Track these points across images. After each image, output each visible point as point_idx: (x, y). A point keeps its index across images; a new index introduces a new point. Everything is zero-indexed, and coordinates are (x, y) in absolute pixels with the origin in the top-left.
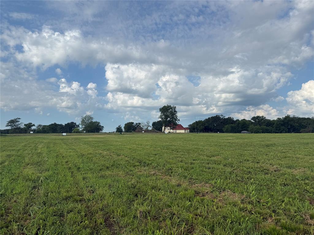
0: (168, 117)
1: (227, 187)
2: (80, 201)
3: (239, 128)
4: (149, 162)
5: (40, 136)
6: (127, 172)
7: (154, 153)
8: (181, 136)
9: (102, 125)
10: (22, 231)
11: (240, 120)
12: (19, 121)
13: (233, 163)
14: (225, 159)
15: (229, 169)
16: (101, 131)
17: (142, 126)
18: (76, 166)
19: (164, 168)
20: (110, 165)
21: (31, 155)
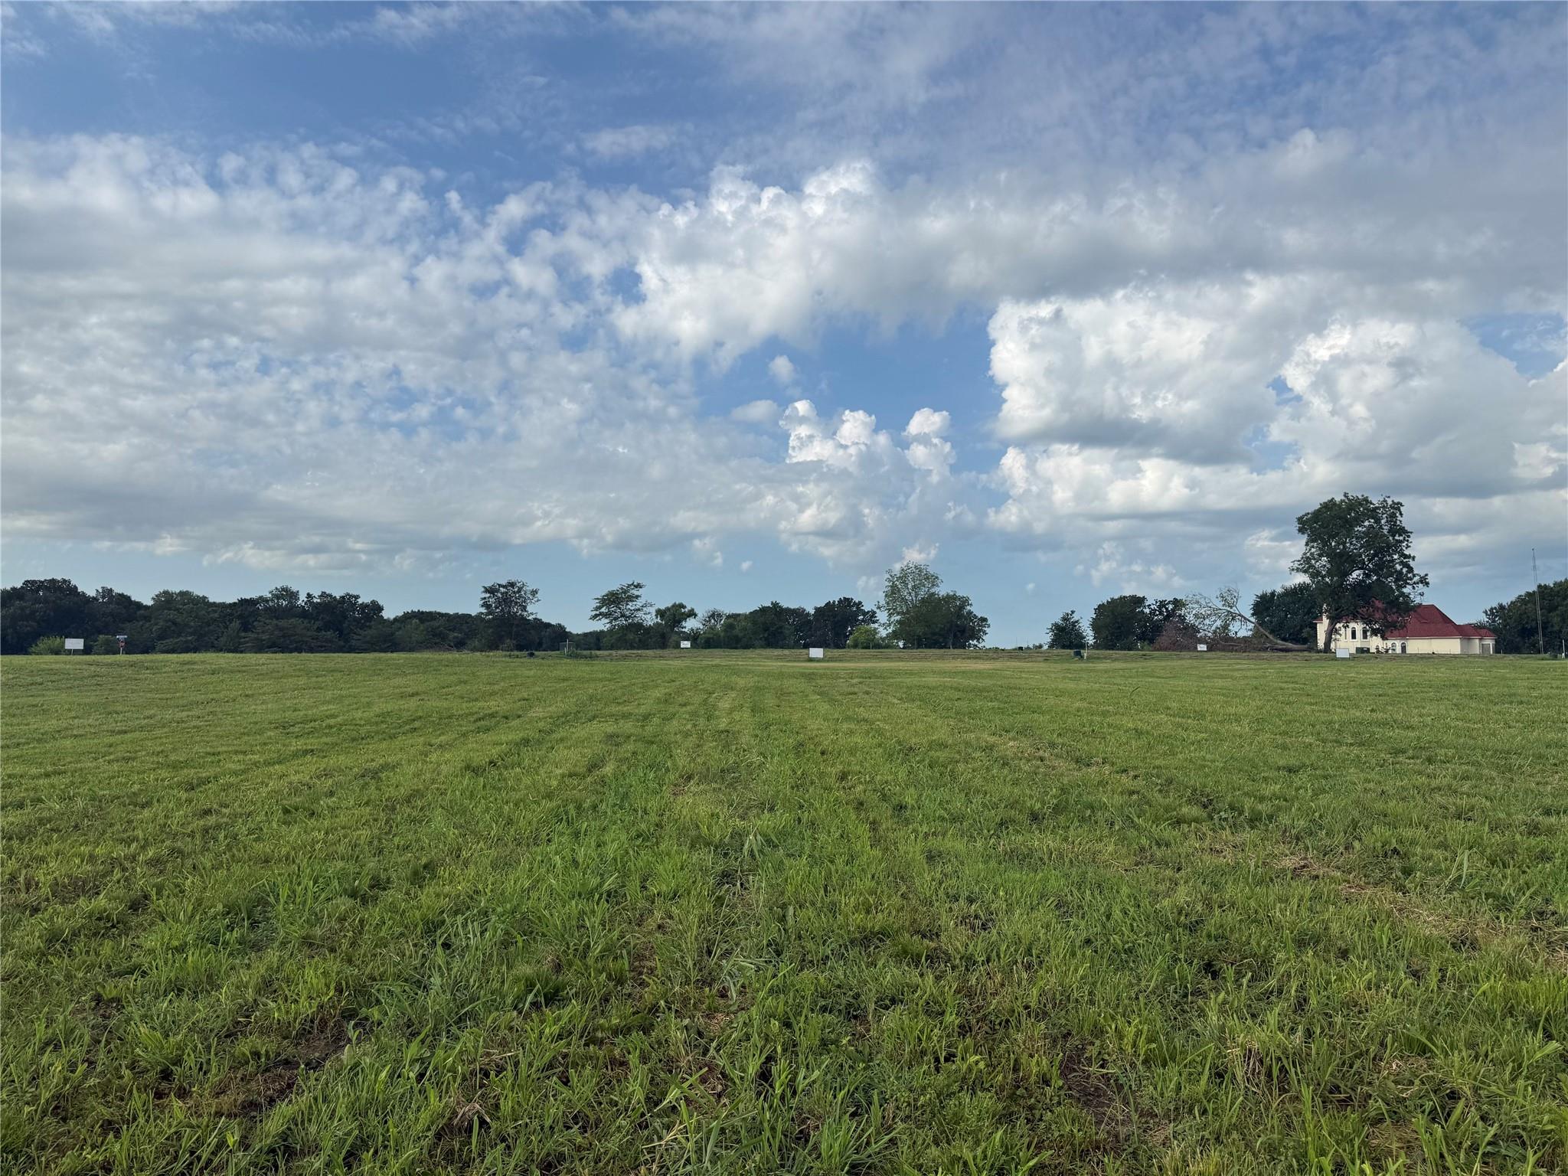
0: (1353, 562)
2: (931, 959)
4: (1260, 807)
5: (717, 661)
6: (1142, 849)
7: (1281, 763)
8: (1442, 673)
9: (979, 612)
10: (704, 1054)
12: (637, 597)
16: (975, 642)
17: (1196, 616)
18: (884, 795)
19: (1357, 844)
20: (1043, 803)
21: (693, 739)
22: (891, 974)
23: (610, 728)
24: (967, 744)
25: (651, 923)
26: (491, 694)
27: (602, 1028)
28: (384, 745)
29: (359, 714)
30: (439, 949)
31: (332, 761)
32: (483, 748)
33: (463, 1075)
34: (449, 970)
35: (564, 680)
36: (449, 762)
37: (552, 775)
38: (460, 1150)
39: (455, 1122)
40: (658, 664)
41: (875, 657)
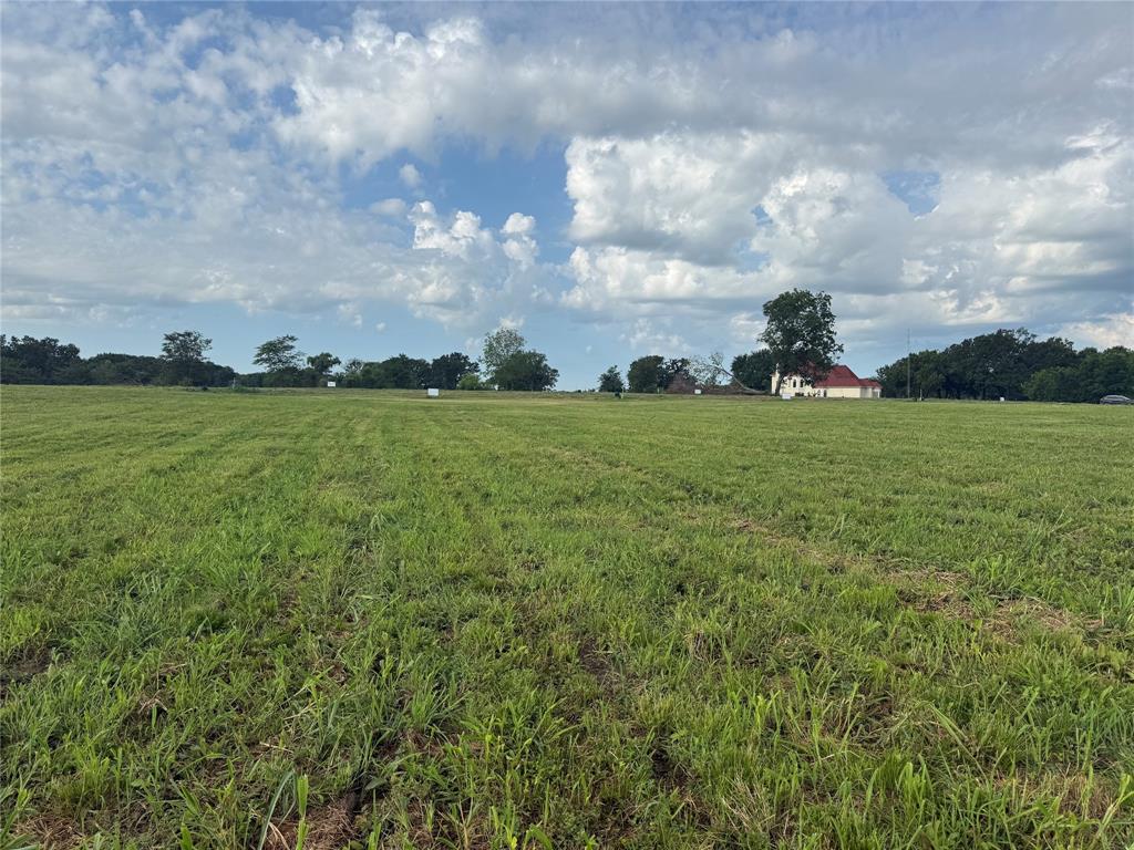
0: (798, 335)
1: (1028, 587)
2: (499, 589)
3: (1091, 383)
4: (722, 491)
6: (645, 518)
7: (740, 464)
9: (552, 366)
10: (332, 657)
11: (1100, 350)
12: (292, 347)
13: (1058, 509)
14: (1025, 492)
15: (1039, 529)
16: (549, 387)
17: (695, 370)
18: (476, 488)
19: (780, 513)
20: (584, 490)
21: (336, 451)
22: (470, 599)
23: (269, 443)
24: (538, 454)
25: (296, 576)
26: (171, 419)
27: (257, 646)
28: (82, 454)
29: (59, 432)
30: (127, 597)
31: (37, 466)
32: (163, 458)
33: (145, 680)
34: (136, 611)
35: (232, 409)
36: (138, 466)
37: (221, 476)
38: (143, 730)
39: (139, 712)
40: (308, 399)
41: (477, 396)
